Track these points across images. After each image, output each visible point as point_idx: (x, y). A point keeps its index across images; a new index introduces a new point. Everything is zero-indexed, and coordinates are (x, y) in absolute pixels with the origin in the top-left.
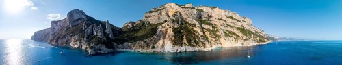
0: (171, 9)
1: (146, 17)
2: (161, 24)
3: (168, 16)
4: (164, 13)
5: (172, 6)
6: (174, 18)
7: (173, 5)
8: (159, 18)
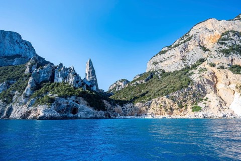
0: (208, 35)
1: (155, 63)
2: (194, 67)
3: (205, 50)
4: (192, 46)
5: (210, 27)
6: (224, 47)
7: (210, 24)
8: (183, 59)
